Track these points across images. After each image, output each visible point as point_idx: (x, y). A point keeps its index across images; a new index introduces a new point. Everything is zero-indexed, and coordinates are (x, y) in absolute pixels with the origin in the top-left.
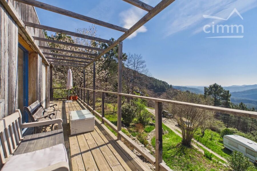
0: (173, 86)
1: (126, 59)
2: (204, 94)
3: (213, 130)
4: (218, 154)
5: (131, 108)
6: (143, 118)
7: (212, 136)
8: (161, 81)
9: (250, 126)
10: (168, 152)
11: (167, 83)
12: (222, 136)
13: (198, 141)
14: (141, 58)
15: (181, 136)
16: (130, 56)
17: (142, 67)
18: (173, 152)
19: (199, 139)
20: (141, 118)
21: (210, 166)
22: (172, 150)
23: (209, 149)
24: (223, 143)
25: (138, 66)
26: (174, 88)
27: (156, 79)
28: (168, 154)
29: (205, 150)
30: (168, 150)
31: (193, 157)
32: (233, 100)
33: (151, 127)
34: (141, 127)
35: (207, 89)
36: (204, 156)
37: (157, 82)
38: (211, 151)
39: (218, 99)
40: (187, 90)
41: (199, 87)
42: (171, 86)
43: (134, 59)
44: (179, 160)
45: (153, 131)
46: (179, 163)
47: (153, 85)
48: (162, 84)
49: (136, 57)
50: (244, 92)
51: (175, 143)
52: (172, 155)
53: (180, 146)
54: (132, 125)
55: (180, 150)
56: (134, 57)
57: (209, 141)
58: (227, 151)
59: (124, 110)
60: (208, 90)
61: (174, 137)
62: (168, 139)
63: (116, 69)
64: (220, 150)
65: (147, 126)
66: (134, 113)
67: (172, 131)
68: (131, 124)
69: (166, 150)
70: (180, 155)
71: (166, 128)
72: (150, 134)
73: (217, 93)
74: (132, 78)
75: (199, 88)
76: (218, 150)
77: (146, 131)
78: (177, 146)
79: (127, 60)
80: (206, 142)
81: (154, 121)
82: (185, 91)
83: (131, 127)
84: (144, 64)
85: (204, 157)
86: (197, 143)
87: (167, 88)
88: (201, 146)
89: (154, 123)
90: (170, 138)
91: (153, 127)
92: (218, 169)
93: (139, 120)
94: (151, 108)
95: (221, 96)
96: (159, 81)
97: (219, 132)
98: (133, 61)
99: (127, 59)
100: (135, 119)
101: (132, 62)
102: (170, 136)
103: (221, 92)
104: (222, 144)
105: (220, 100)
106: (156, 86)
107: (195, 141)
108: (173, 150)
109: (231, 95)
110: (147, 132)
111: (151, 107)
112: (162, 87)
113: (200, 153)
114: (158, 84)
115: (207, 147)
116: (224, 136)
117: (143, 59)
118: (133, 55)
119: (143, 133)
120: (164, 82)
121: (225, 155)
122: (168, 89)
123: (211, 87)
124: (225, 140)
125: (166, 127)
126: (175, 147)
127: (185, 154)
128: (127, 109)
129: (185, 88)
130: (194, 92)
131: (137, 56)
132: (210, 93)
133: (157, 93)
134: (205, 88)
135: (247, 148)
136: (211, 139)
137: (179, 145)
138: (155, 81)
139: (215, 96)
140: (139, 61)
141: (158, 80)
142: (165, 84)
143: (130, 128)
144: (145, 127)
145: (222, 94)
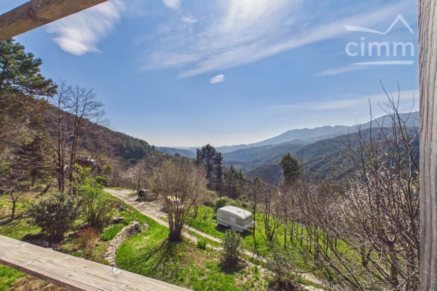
0: (157, 147)
1: (54, 92)
2: (196, 159)
3: (207, 204)
4: (212, 235)
5: (66, 201)
6: (99, 215)
7: (205, 214)
8: (136, 139)
9: (238, 190)
10: (147, 263)
11: (147, 143)
12: (216, 211)
13: (190, 226)
14: (93, 96)
15: (168, 226)
16: (65, 88)
17: (97, 115)
18: (155, 260)
19: (191, 223)
20: (93, 215)
21: (203, 259)
22: (153, 258)
23: (203, 232)
24: (216, 219)
25: (85, 112)
26: (158, 150)
27: (128, 136)
28: (147, 266)
29: (198, 236)
30: (148, 259)
31: (184, 255)
32: (225, 163)
33: (115, 227)
34: (92, 234)
35: (200, 151)
36: (197, 247)
37: (130, 140)
38: (204, 235)
39: (211, 163)
40: (177, 152)
41: (191, 148)
42: (153, 147)
43: (76, 96)
44: (164, 271)
45: (120, 233)
46: (164, 277)
47: (123, 147)
48: (138, 144)
49: (81, 93)
50: (233, 153)
51: (159, 242)
52: (154, 266)
53: (167, 245)
54: (70, 236)
55: (166, 252)
56: (75, 91)
57: (203, 222)
58: (221, 228)
59: (46, 208)
60: (201, 153)
61: (158, 230)
62: (148, 237)
63: (21, 111)
64: (214, 229)
65: (107, 227)
66: (76, 209)
67: (154, 222)
68: (66, 235)
69: (143, 261)
70: (166, 261)
71: (144, 219)
72: (112, 242)
73: (210, 156)
74: (70, 134)
75: (191, 150)
76: (212, 230)
77: (105, 238)
78: (162, 246)
79: (56, 95)
80: (199, 224)
81: (123, 212)
82: (173, 154)
83: (68, 241)
84: (100, 109)
85: (197, 249)
86: (190, 228)
87: (146, 151)
88: (194, 232)
89: (121, 218)
90: (152, 235)
91: (120, 225)
92: (212, 259)
93: (89, 220)
94: (117, 188)
95: (214, 159)
96: (134, 139)
97: (212, 206)
98: (73, 100)
99: (56, 93)
100: (78, 222)
101: (70, 102)
102: (151, 232)
103: (213, 155)
104: (216, 221)
105: (212, 164)
106: (128, 148)
107: (187, 227)
108: (156, 256)
109: (222, 158)
110: (105, 240)
111: (118, 186)
112: (138, 150)
113: (192, 245)
114: (131, 144)
115: (200, 231)
116: (218, 210)
117: (97, 99)
118: (74, 87)
119: (97, 245)
120: (141, 141)
121: (218, 235)
122: (148, 152)
123: (204, 149)
124: (218, 215)
125: (145, 217)
126: (159, 249)
127: (173, 255)
128: (55, 206)
129: (174, 149)
130: (185, 156)
131: (83, 92)
132: (203, 157)
133: (130, 159)
134: (198, 150)
135: (237, 218)
136: (204, 218)
137: (165, 244)
138: (125, 139)
139: (208, 160)
140: (88, 101)
141: (132, 138)
142: (143, 144)
143: (64, 243)
144: (102, 232)
145: (215, 157)
